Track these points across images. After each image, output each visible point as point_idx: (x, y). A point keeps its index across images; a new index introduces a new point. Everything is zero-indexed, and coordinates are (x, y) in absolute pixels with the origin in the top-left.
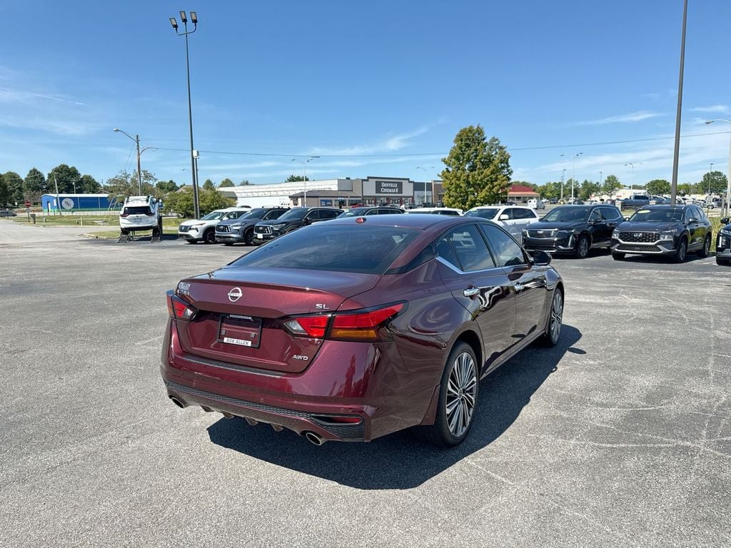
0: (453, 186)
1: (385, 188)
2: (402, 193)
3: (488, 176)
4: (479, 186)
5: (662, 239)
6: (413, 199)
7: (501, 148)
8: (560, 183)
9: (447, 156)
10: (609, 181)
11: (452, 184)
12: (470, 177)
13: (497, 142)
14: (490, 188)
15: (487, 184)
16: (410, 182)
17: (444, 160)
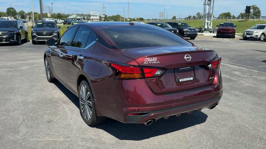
5: (54, 35)
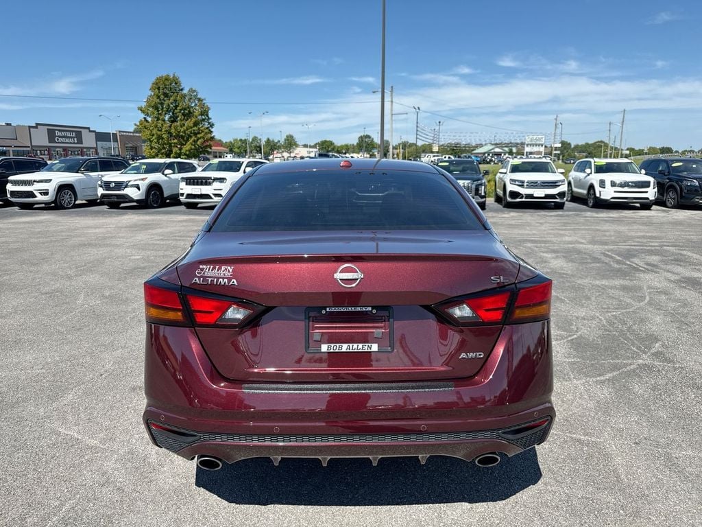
0: (154, 138)
1: (60, 137)
2: (82, 143)
3: (191, 128)
4: (183, 139)
6: (96, 150)
7: (199, 100)
8: (245, 140)
9: (143, 105)
10: (288, 140)
11: (153, 135)
12: (173, 128)
13: (195, 94)
14: (194, 141)
15: (191, 137)
16: (90, 131)
17: (140, 109)
